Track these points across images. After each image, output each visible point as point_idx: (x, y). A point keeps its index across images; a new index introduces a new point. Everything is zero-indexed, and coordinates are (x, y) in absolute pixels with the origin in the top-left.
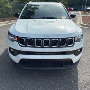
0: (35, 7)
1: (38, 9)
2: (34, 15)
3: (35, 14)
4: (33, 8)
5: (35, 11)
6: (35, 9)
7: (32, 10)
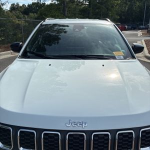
0: (61, 28)
1: (65, 32)
2: (58, 43)
3: (60, 41)
4: (56, 31)
5: (59, 37)
6: (61, 33)
7: (54, 34)
